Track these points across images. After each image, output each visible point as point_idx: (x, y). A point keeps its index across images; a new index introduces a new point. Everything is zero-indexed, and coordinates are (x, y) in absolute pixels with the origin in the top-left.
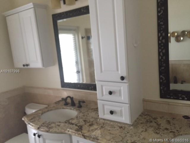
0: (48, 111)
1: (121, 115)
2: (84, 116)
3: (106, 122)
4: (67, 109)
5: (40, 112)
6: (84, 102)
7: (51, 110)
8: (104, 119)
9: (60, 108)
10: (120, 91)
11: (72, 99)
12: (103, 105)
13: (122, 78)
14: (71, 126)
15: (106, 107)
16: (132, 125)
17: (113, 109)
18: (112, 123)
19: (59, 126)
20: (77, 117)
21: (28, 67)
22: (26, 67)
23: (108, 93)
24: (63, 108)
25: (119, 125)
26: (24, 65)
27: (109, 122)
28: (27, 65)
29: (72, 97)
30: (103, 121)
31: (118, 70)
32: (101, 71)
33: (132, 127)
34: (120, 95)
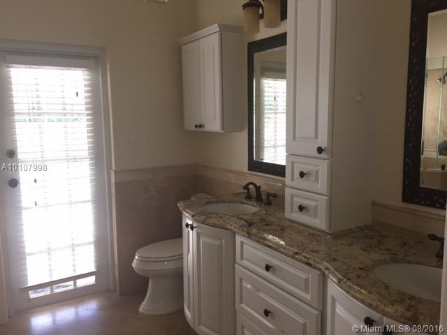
0: (217, 202)
1: (315, 216)
2: (265, 214)
3: (294, 225)
5: (205, 200)
6: (275, 196)
7: (223, 202)
8: (292, 221)
10: (317, 172)
12: (292, 196)
13: (320, 150)
14: (238, 221)
15: (295, 199)
16: (330, 234)
17: (304, 202)
18: (302, 228)
19: (221, 217)
20: (254, 214)
21: (202, 129)
22: (198, 129)
23: (299, 177)
25: (311, 231)
26: (196, 126)
27: (297, 226)
28: (201, 126)
29: (258, 185)
30: (290, 223)
31: (316, 137)
32: (294, 139)
33: (329, 237)
34: (317, 180)
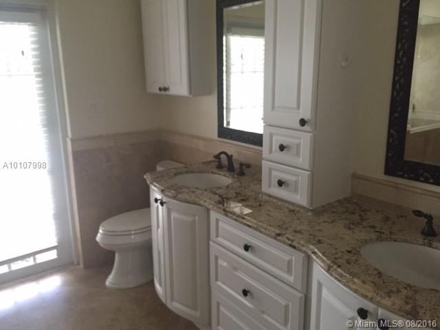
0: (187, 172)
1: (296, 191)
2: (240, 187)
3: (271, 199)
4: (220, 174)
5: (175, 171)
6: (248, 166)
7: (192, 172)
8: (270, 196)
9: (208, 172)
10: (298, 146)
11: (230, 158)
12: (270, 170)
13: (303, 122)
14: (212, 196)
15: (274, 173)
16: (312, 211)
17: (284, 177)
18: (280, 203)
19: (193, 192)
20: (228, 187)
21: (167, 93)
22: (163, 92)
23: (278, 149)
24: (213, 173)
25: (291, 207)
26: (160, 89)
27: (275, 201)
28: (165, 89)
29: (230, 154)
30: (267, 198)
31: (298, 107)
32: (273, 107)
33: (310, 213)
34: (298, 154)
